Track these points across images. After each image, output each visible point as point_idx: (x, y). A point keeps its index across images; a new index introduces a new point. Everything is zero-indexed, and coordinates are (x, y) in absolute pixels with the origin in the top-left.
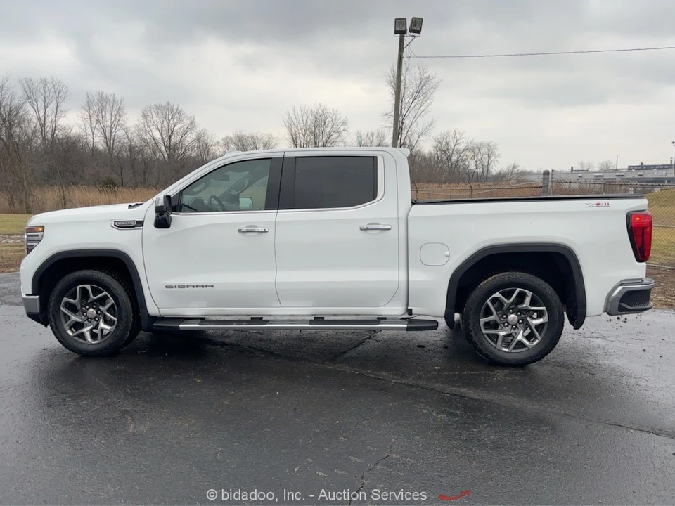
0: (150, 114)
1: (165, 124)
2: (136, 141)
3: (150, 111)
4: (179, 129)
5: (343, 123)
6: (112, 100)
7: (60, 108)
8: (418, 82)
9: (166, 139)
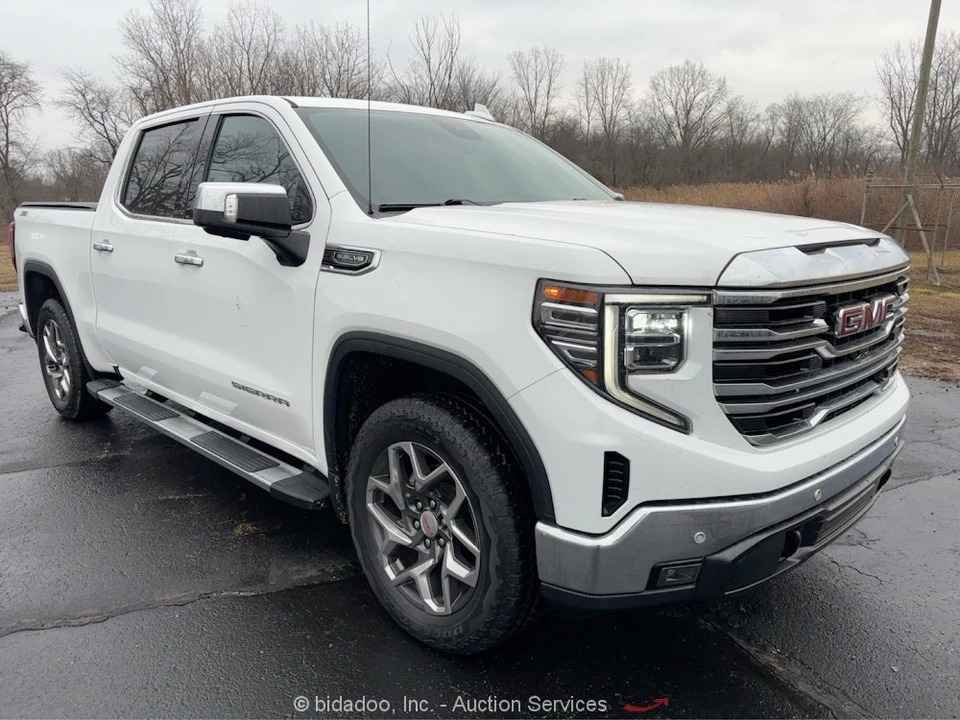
0: (662, 83)
3: (662, 77)
4: (702, 99)
6: (615, 67)
7: (553, 86)
9: (682, 116)
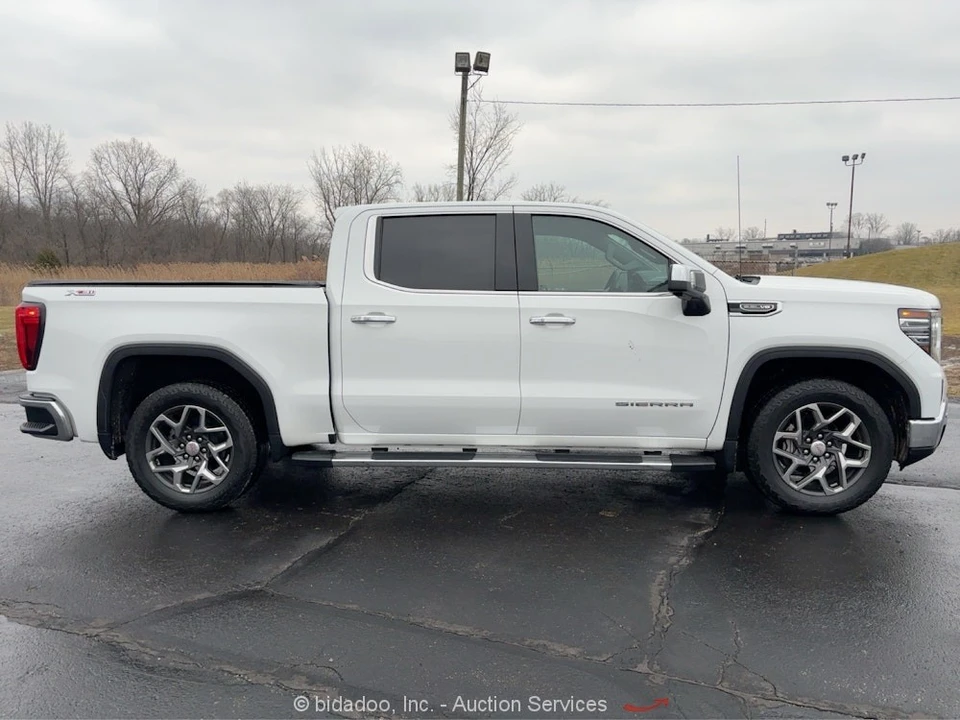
1: (131, 172)
2: (85, 195)
3: (107, 151)
4: (152, 178)
5: (396, 172)
6: (46, 135)
8: (493, 125)
9: (132, 194)
